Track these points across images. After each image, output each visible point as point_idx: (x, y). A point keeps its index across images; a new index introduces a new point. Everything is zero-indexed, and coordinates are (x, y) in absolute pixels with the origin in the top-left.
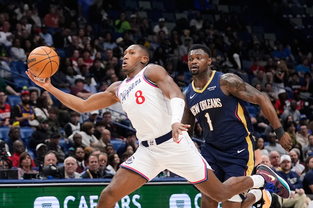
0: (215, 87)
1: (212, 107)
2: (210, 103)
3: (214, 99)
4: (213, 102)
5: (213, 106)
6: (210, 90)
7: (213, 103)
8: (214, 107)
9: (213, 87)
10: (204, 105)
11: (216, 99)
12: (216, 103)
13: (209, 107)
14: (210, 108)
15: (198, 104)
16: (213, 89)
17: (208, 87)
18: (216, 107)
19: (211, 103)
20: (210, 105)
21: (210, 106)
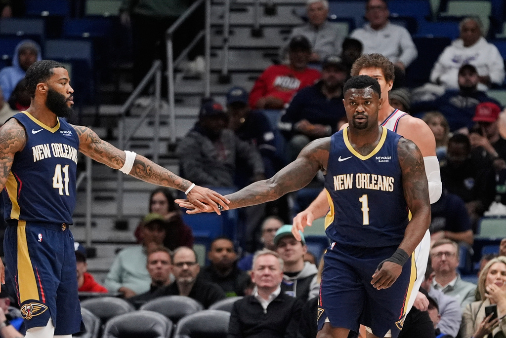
0: (390, 158)
1: (378, 189)
2: (375, 182)
3: (384, 177)
4: (383, 182)
5: (380, 188)
6: (379, 161)
7: (381, 183)
8: (382, 189)
9: (385, 158)
10: (364, 180)
11: (388, 178)
12: (386, 184)
13: (372, 187)
14: (374, 188)
15: (352, 175)
16: (386, 161)
17: (378, 155)
18: (385, 190)
19: (378, 182)
20: (376, 184)
21: (376, 186)
